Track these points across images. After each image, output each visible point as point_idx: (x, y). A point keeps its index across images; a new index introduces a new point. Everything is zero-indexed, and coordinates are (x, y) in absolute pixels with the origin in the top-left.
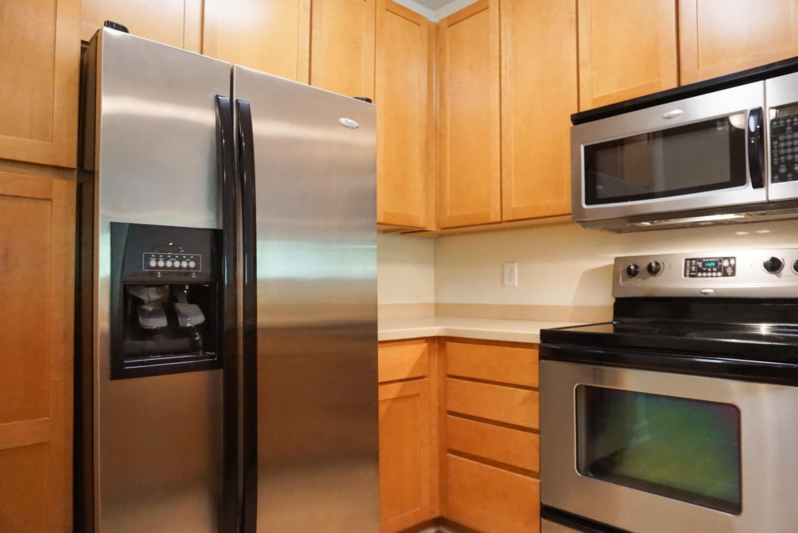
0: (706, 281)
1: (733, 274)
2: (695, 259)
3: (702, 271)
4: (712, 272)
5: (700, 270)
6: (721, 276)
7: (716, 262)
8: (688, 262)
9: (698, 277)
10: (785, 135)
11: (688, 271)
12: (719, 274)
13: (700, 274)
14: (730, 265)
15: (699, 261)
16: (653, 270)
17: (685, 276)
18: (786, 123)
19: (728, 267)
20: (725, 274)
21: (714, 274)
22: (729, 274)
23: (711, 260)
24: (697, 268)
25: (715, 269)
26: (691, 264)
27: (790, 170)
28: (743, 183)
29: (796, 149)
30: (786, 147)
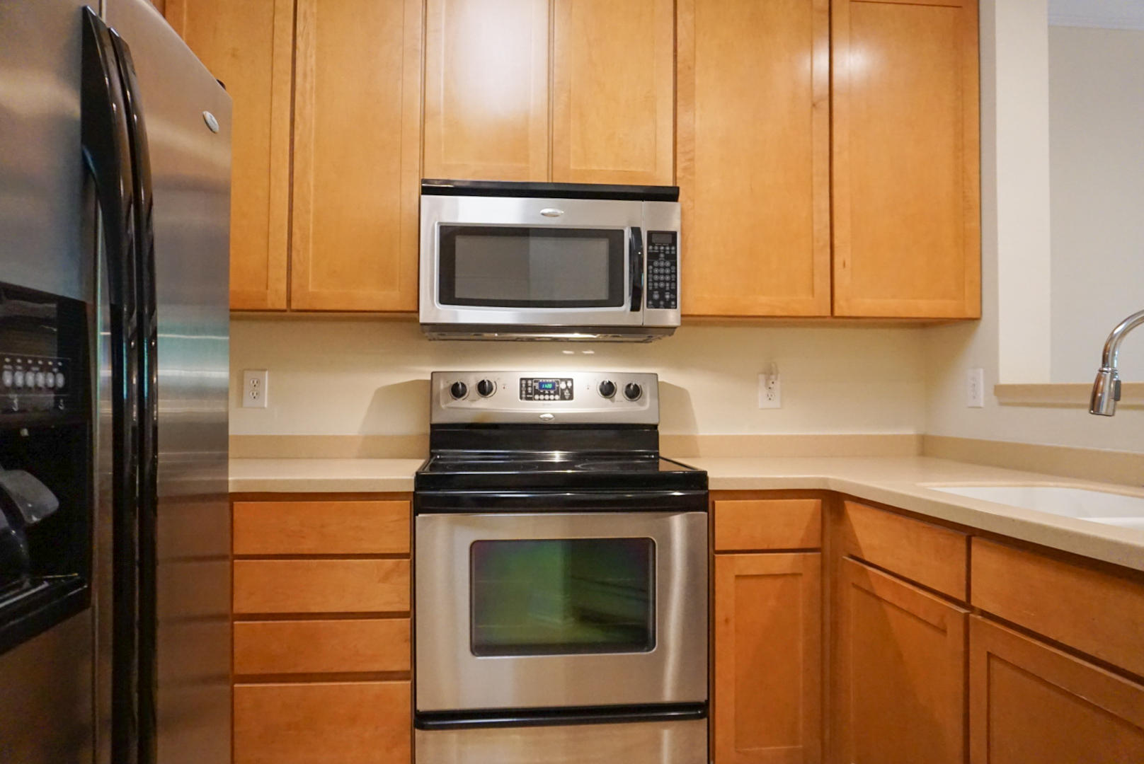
0: (544, 404)
1: (571, 398)
2: (532, 379)
3: (539, 394)
4: (549, 394)
5: (537, 392)
6: (559, 400)
7: (553, 384)
8: (524, 382)
9: (535, 400)
10: (659, 262)
11: (524, 392)
12: (557, 397)
13: (537, 397)
14: (567, 387)
15: (535, 382)
16: (484, 389)
17: (521, 398)
18: (659, 250)
19: (565, 390)
20: (563, 398)
21: (552, 397)
22: (567, 397)
23: (547, 381)
24: (531, 389)
25: (552, 392)
26: (527, 384)
27: (662, 297)
28: (621, 304)
29: (668, 278)
30: (659, 274)
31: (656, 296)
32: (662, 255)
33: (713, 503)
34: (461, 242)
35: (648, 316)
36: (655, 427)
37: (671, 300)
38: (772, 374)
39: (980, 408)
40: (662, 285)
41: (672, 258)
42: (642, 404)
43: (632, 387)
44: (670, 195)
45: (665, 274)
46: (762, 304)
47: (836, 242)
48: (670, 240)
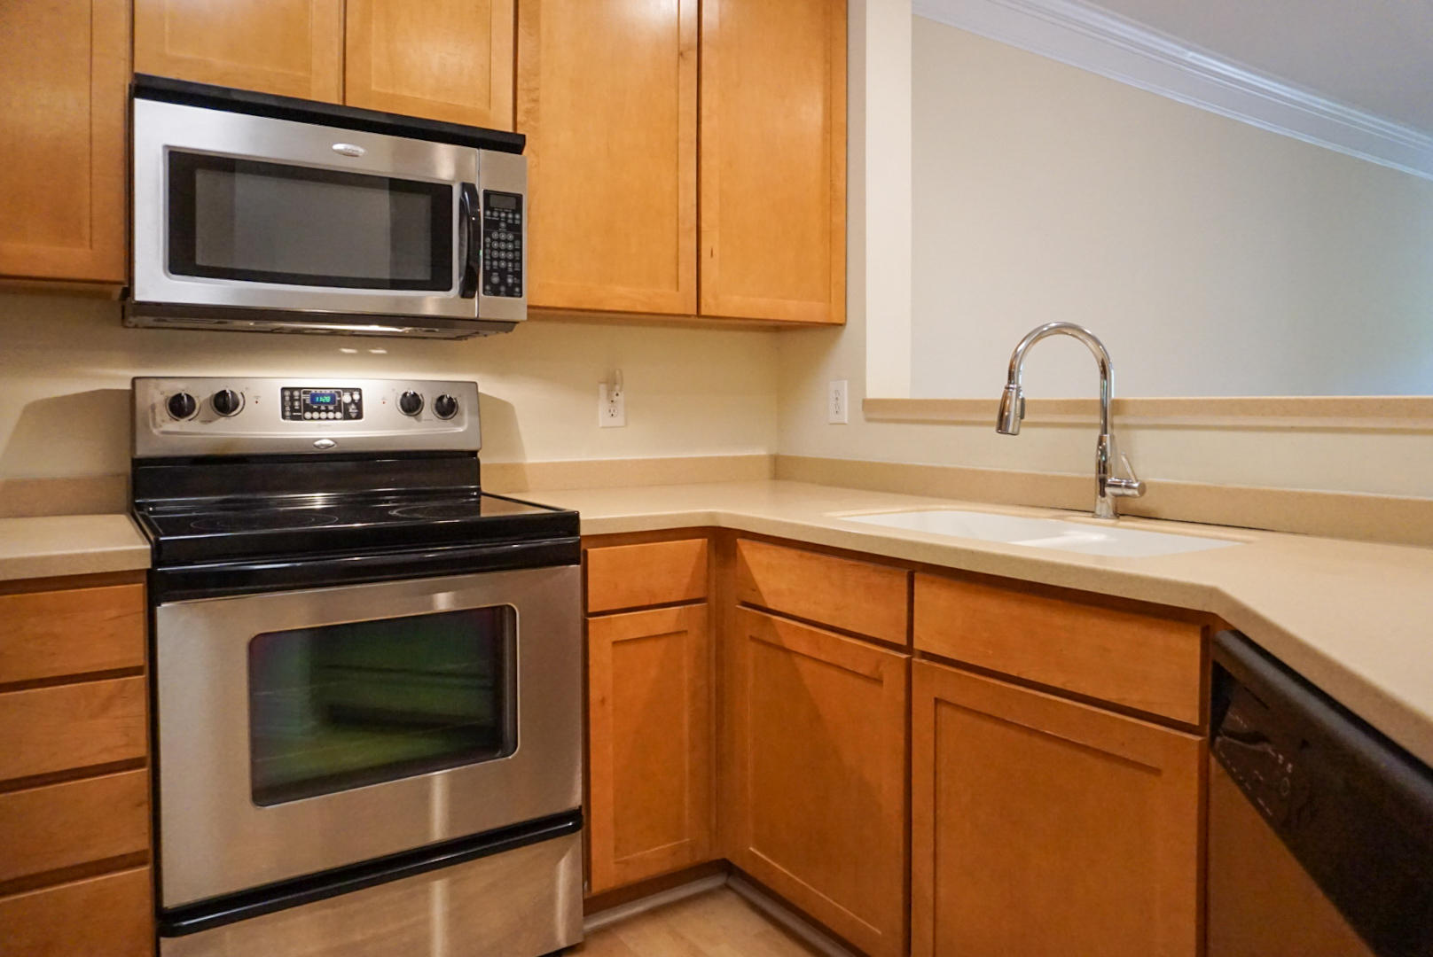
0: (320, 426)
1: (359, 416)
2: (299, 389)
3: (312, 411)
4: (327, 411)
5: (308, 408)
6: (341, 419)
7: (333, 397)
8: (287, 393)
9: (305, 419)
10: (499, 233)
11: (288, 408)
12: (339, 415)
13: (308, 415)
14: (353, 401)
15: (305, 393)
16: (224, 404)
17: (284, 417)
18: (499, 217)
19: (350, 404)
20: (347, 417)
21: (331, 415)
22: (353, 415)
23: (323, 391)
24: (298, 404)
25: (331, 408)
26: (292, 397)
27: (503, 281)
28: (448, 287)
29: (510, 256)
30: (499, 250)
31: (495, 280)
32: (503, 225)
33: (586, 552)
34: (202, 180)
35: (482, 305)
36: (474, 453)
37: (514, 285)
38: (615, 384)
39: (844, 424)
40: (503, 264)
41: (516, 229)
42: (459, 424)
43: (445, 400)
44: (511, 144)
45: (506, 250)
46: (621, 296)
47: (704, 225)
48: (512, 203)
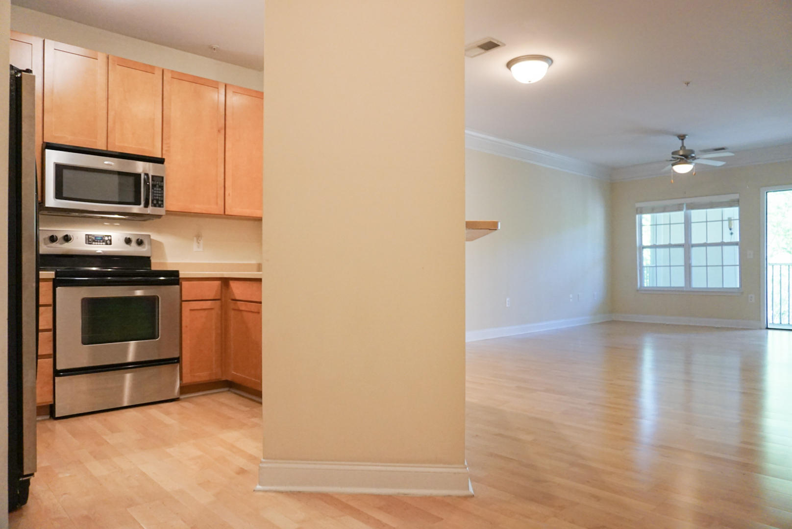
0: (97, 246)
1: (111, 244)
2: (91, 235)
3: (95, 242)
4: (100, 242)
5: (94, 241)
6: (104, 245)
7: (102, 237)
8: (87, 236)
10: (156, 188)
11: (87, 241)
12: (104, 243)
13: (94, 243)
14: (108, 239)
15: (93, 236)
16: (67, 239)
17: (86, 243)
18: (156, 183)
20: (107, 244)
21: (101, 243)
22: (109, 244)
23: (99, 236)
24: (90, 240)
25: (101, 241)
26: (89, 237)
27: (157, 203)
28: (139, 204)
29: (160, 195)
30: (156, 193)
31: (155, 202)
32: (157, 186)
33: (181, 283)
34: (66, 173)
35: (150, 210)
36: (149, 258)
37: (161, 204)
38: (199, 237)
40: (157, 198)
41: (162, 187)
42: (144, 248)
43: (139, 240)
44: (161, 161)
45: (159, 194)
46: (197, 208)
47: (226, 186)
48: (161, 179)
